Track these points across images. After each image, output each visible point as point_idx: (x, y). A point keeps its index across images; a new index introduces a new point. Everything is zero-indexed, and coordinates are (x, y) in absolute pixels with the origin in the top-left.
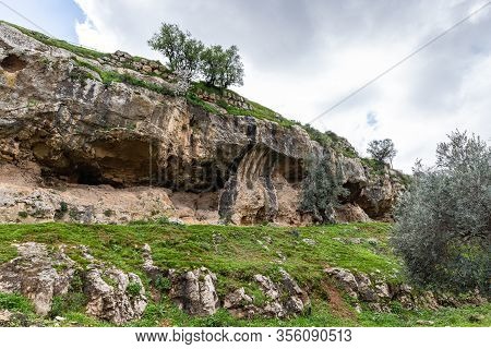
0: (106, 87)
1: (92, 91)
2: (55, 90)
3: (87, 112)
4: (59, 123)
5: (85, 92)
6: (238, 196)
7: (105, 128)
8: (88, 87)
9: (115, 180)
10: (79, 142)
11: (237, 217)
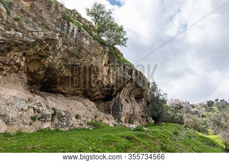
0: (79, 31)
1: (73, 31)
2: (55, 24)
3: (71, 45)
4: (54, 48)
5: (70, 31)
6: (124, 107)
7: (78, 58)
8: (72, 28)
9: (63, 91)
10: (60, 64)
11: (123, 119)
